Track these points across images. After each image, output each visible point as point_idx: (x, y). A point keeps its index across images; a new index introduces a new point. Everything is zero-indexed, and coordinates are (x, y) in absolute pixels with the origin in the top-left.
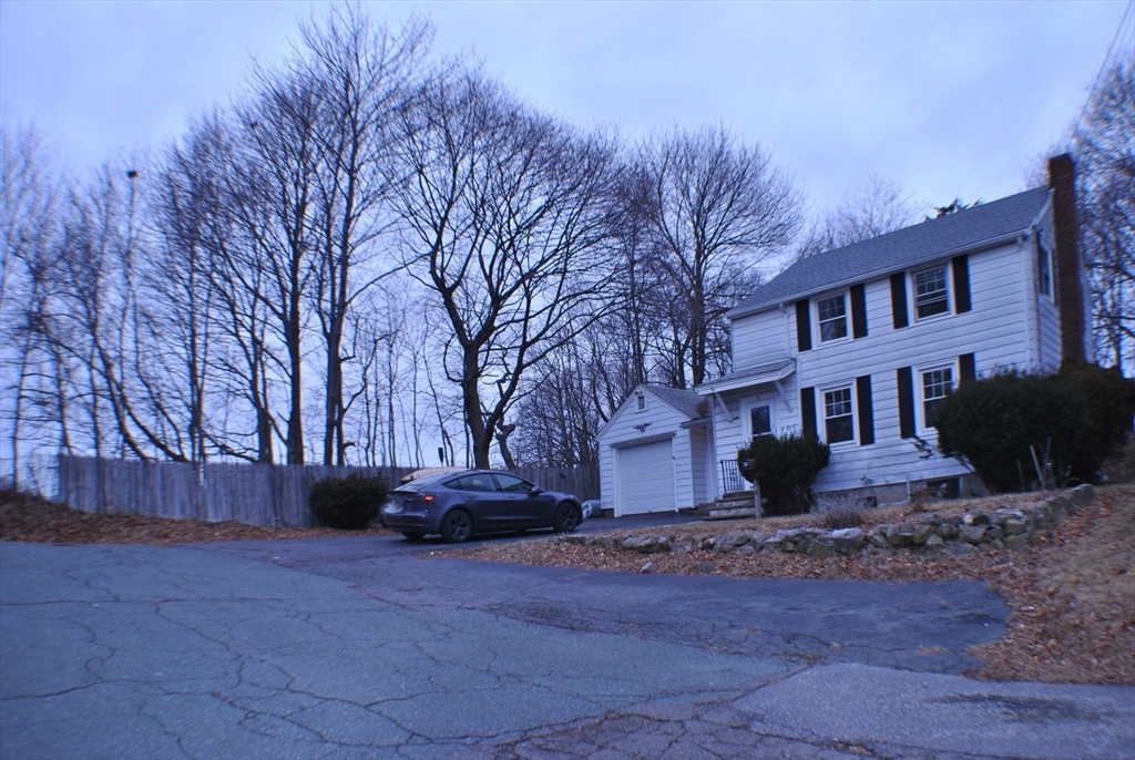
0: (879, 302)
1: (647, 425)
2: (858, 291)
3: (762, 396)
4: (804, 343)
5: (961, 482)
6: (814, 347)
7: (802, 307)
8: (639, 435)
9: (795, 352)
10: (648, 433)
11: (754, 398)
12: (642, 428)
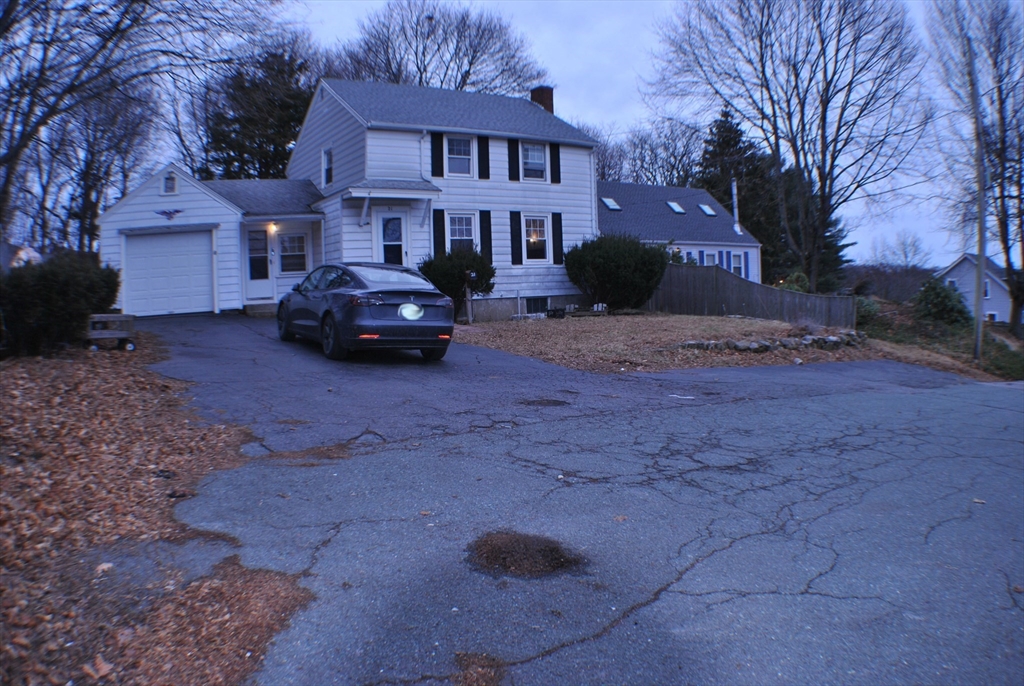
0: (499, 155)
1: (177, 211)
2: (484, 142)
3: (394, 208)
4: (437, 170)
5: (549, 301)
6: (445, 176)
7: (436, 138)
8: (163, 222)
9: (428, 175)
10: (177, 221)
11: (386, 208)
12: (169, 214)
